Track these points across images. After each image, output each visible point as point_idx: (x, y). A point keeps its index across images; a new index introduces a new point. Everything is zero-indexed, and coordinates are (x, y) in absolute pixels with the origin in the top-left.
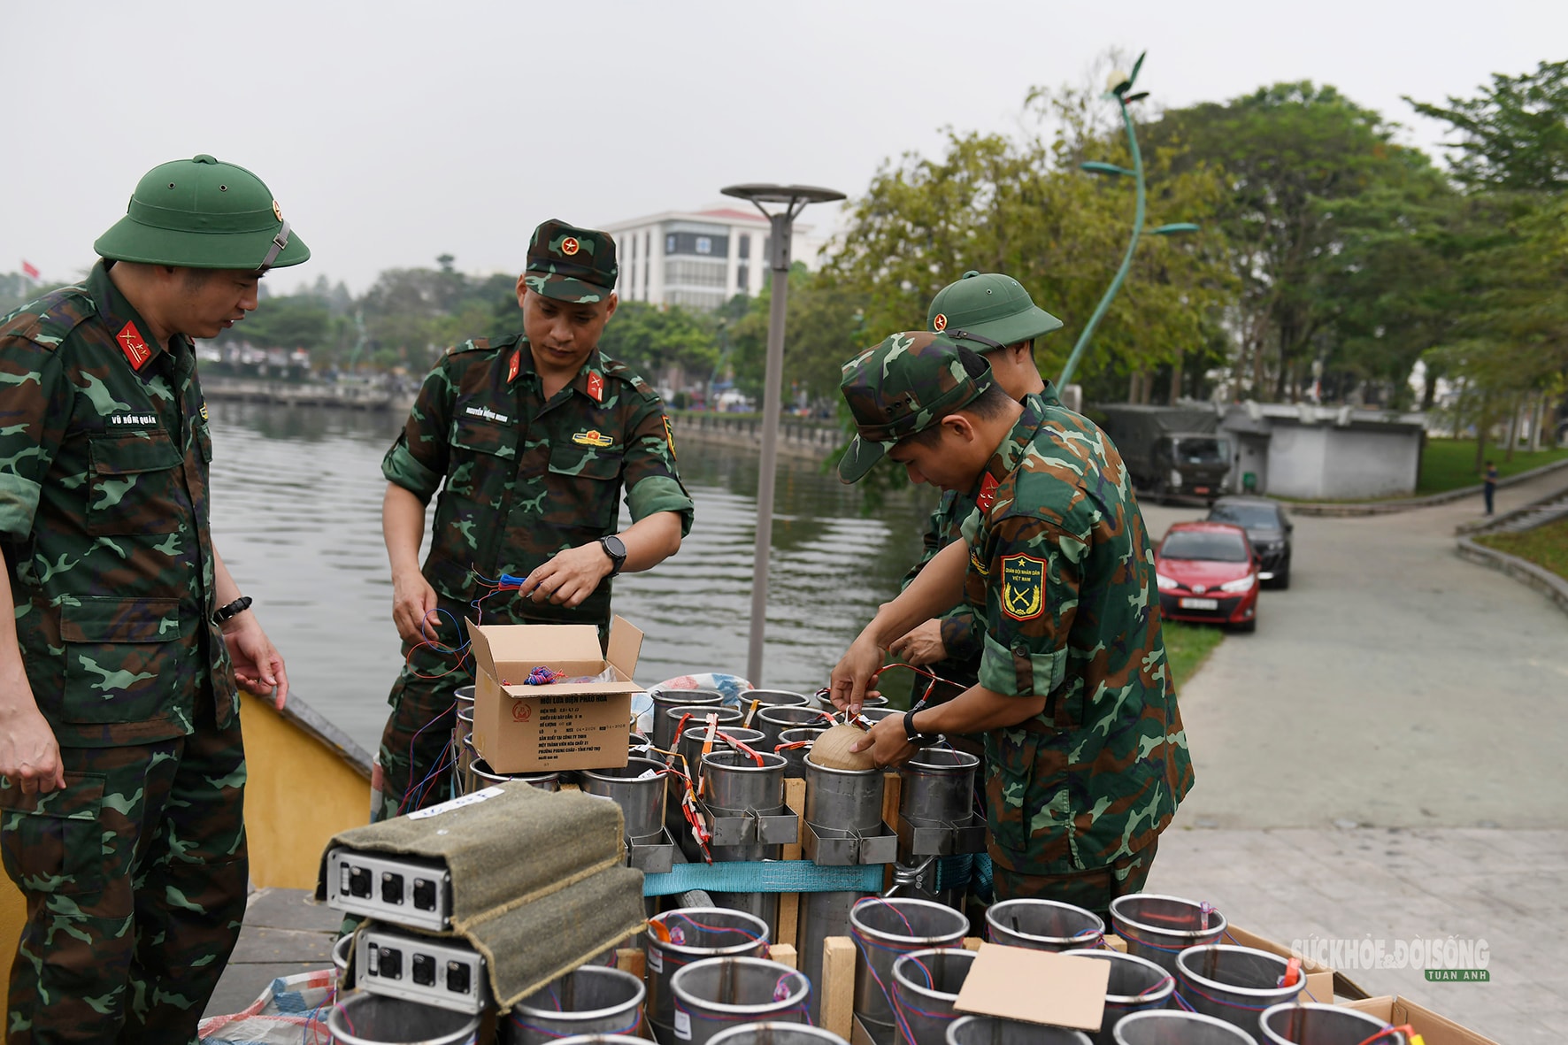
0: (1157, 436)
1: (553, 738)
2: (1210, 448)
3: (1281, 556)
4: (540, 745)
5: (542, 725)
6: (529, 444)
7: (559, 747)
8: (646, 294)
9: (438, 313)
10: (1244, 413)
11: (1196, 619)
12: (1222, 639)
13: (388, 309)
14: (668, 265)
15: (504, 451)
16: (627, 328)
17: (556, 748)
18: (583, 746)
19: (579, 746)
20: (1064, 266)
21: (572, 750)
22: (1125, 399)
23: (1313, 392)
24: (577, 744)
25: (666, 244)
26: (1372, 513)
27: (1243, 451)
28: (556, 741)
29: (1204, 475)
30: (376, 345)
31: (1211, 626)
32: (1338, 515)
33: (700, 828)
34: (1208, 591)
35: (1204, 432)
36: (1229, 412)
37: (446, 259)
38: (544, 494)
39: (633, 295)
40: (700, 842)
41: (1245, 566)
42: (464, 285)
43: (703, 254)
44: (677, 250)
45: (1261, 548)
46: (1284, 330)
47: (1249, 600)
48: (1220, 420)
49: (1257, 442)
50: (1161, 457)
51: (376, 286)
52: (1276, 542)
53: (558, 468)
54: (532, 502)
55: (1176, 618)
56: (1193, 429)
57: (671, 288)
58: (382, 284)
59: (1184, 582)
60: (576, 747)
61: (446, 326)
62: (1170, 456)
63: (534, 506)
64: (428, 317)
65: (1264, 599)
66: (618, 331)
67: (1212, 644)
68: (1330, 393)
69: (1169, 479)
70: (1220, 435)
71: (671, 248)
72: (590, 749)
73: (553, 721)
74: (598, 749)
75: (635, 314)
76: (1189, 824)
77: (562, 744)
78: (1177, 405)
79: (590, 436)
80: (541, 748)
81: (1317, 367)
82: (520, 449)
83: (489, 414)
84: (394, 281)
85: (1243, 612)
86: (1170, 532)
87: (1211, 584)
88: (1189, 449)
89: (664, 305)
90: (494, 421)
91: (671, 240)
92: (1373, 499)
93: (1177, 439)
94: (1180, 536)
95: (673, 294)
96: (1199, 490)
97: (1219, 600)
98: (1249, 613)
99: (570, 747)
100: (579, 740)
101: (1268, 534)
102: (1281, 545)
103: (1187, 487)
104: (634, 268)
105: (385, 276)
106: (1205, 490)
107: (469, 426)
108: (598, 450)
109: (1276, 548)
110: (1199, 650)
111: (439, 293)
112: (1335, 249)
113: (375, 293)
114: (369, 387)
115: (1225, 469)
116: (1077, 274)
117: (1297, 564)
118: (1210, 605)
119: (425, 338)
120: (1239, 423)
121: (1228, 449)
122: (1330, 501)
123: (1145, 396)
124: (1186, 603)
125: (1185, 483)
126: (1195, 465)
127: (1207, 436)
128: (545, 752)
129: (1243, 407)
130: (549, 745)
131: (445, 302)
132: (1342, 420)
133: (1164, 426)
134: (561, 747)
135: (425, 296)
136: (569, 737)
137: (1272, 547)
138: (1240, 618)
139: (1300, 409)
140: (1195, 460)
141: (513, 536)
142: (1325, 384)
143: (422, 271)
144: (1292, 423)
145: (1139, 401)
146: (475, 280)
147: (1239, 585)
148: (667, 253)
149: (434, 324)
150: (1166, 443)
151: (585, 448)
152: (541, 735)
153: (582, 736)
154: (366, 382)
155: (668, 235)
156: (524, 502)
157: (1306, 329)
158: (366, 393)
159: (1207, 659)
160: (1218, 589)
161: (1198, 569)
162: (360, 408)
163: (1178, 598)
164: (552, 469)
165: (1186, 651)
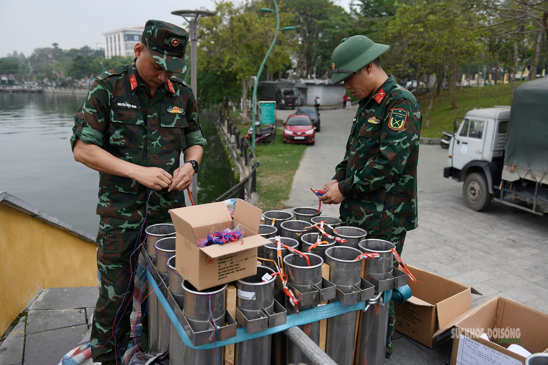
0: (277, 90)
1: (225, 268)
2: (291, 93)
3: (318, 122)
4: (219, 273)
5: (219, 263)
6: (149, 116)
7: (227, 272)
8: (120, 53)
9: (54, 61)
10: (300, 82)
11: (299, 142)
12: (307, 147)
13: (38, 61)
14: (126, 45)
15: (139, 122)
16: (116, 64)
17: (226, 273)
18: (238, 269)
19: (236, 270)
20: (251, 41)
21: (233, 272)
22: (266, 79)
23: (314, 76)
24: (236, 268)
25: (125, 38)
26: (335, 109)
27: (300, 93)
28: (226, 269)
29: (291, 100)
30: (36, 72)
31: (303, 144)
32: (327, 110)
33: (292, 297)
34: (302, 134)
35: (290, 88)
36: (296, 82)
37: (55, 44)
38: (160, 138)
39: (116, 54)
40: (293, 304)
41: (311, 126)
42: (62, 53)
43: (137, 41)
44: (129, 39)
45: (313, 121)
46: (308, 59)
47: (313, 136)
48: (293, 85)
49: (304, 90)
50: (278, 96)
51: (33, 54)
52: (316, 119)
53: (166, 125)
54: (156, 142)
55: (293, 142)
56: (287, 87)
57: (127, 51)
58: (35, 53)
59: (295, 132)
60: (235, 270)
61: (58, 65)
62: (281, 95)
63: (157, 144)
64: (52, 63)
65: (317, 134)
66: (113, 65)
67: (305, 149)
68: (318, 76)
69: (281, 102)
70: (294, 89)
71: (126, 39)
72: (241, 270)
73: (224, 260)
74: (244, 269)
75: (117, 60)
76: (313, 204)
77: (228, 270)
78: (281, 81)
79: (175, 109)
80: (220, 274)
81: (315, 69)
82: (146, 119)
83: (128, 105)
84: (39, 52)
85: (311, 139)
86: (289, 118)
87: (303, 132)
88: (286, 93)
89: (126, 57)
90: (131, 108)
91: (126, 37)
92: (335, 105)
93: (283, 91)
94: (291, 119)
95: (128, 53)
96: (290, 105)
97: (305, 136)
98: (313, 139)
99: (232, 271)
100: (236, 267)
101: (314, 117)
102: (318, 119)
103: (286, 104)
104: (115, 46)
105: (36, 51)
106: (291, 105)
107: (120, 112)
108: (180, 115)
109: (316, 121)
110: (302, 151)
111: (54, 55)
112: (320, 35)
113: (33, 56)
114: (35, 85)
115: (296, 99)
116: (256, 43)
117: (322, 124)
118: (303, 138)
119: (51, 69)
120: (298, 85)
121: (296, 93)
122: (324, 106)
123: (272, 78)
124: (296, 138)
125: (286, 103)
126: (288, 98)
127: (290, 89)
128: (221, 276)
129: (299, 80)
130: (223, 272)
131: (57, 58)
132: (326, 83)
133: (279, 87)
134: (229, 272)
135: (50, 56)
136: (232, 266)
137: (315, 120)
138: (311, 141)
139: (315, 81)
140: (288, 96)
141: (152, 159)
142: (317, 73)
143: (48, 49)
144: (313, 85)
145: (270, 80)
146: (65, 51)
147: (310, 132)
148: (125, 41)
149: (54, 65)
150: (280, 91)
151: (174, 115)
152: (219, 268)
153: (237, 265)
154: (34, 84)
155: (125, 35)
156: (153, 143)
157: (314, 57)
158: (34, 87)
159: (304, 154)
160: (304, 133)
161: (296, 128)
162: (33, 92)
163: (294, 136)
164: (163, 125)
165: (298, 152)
